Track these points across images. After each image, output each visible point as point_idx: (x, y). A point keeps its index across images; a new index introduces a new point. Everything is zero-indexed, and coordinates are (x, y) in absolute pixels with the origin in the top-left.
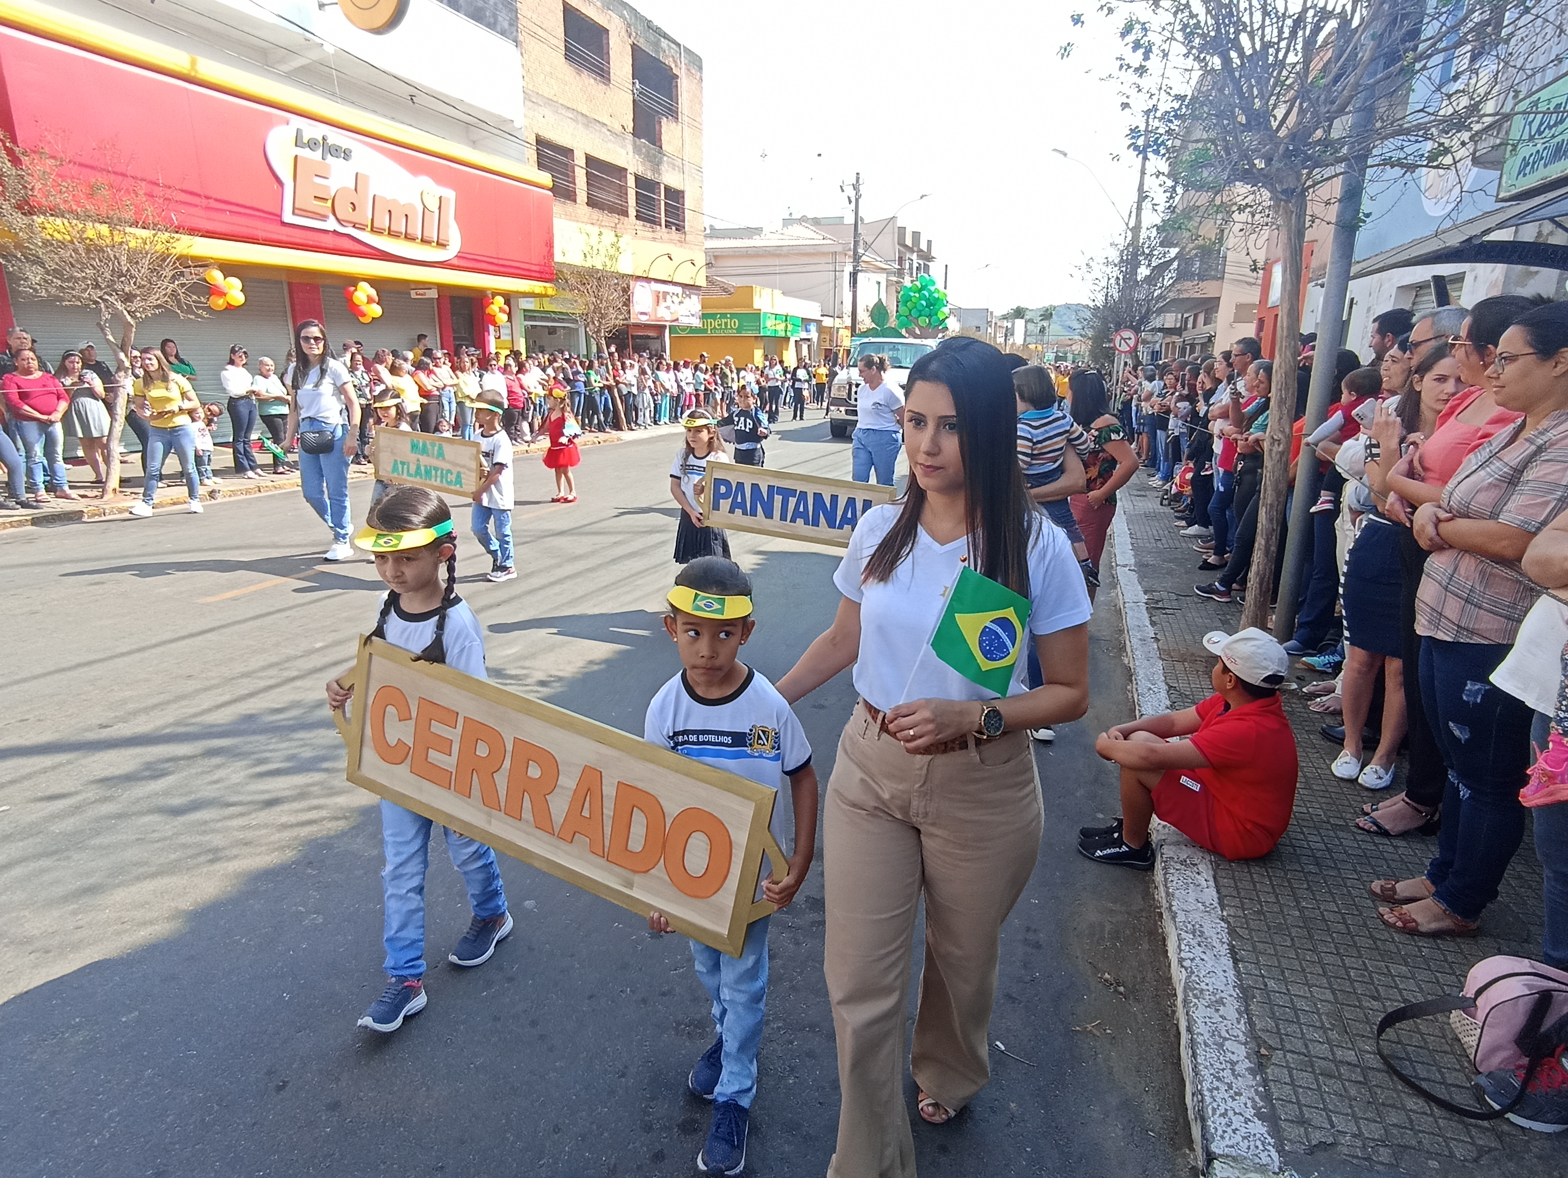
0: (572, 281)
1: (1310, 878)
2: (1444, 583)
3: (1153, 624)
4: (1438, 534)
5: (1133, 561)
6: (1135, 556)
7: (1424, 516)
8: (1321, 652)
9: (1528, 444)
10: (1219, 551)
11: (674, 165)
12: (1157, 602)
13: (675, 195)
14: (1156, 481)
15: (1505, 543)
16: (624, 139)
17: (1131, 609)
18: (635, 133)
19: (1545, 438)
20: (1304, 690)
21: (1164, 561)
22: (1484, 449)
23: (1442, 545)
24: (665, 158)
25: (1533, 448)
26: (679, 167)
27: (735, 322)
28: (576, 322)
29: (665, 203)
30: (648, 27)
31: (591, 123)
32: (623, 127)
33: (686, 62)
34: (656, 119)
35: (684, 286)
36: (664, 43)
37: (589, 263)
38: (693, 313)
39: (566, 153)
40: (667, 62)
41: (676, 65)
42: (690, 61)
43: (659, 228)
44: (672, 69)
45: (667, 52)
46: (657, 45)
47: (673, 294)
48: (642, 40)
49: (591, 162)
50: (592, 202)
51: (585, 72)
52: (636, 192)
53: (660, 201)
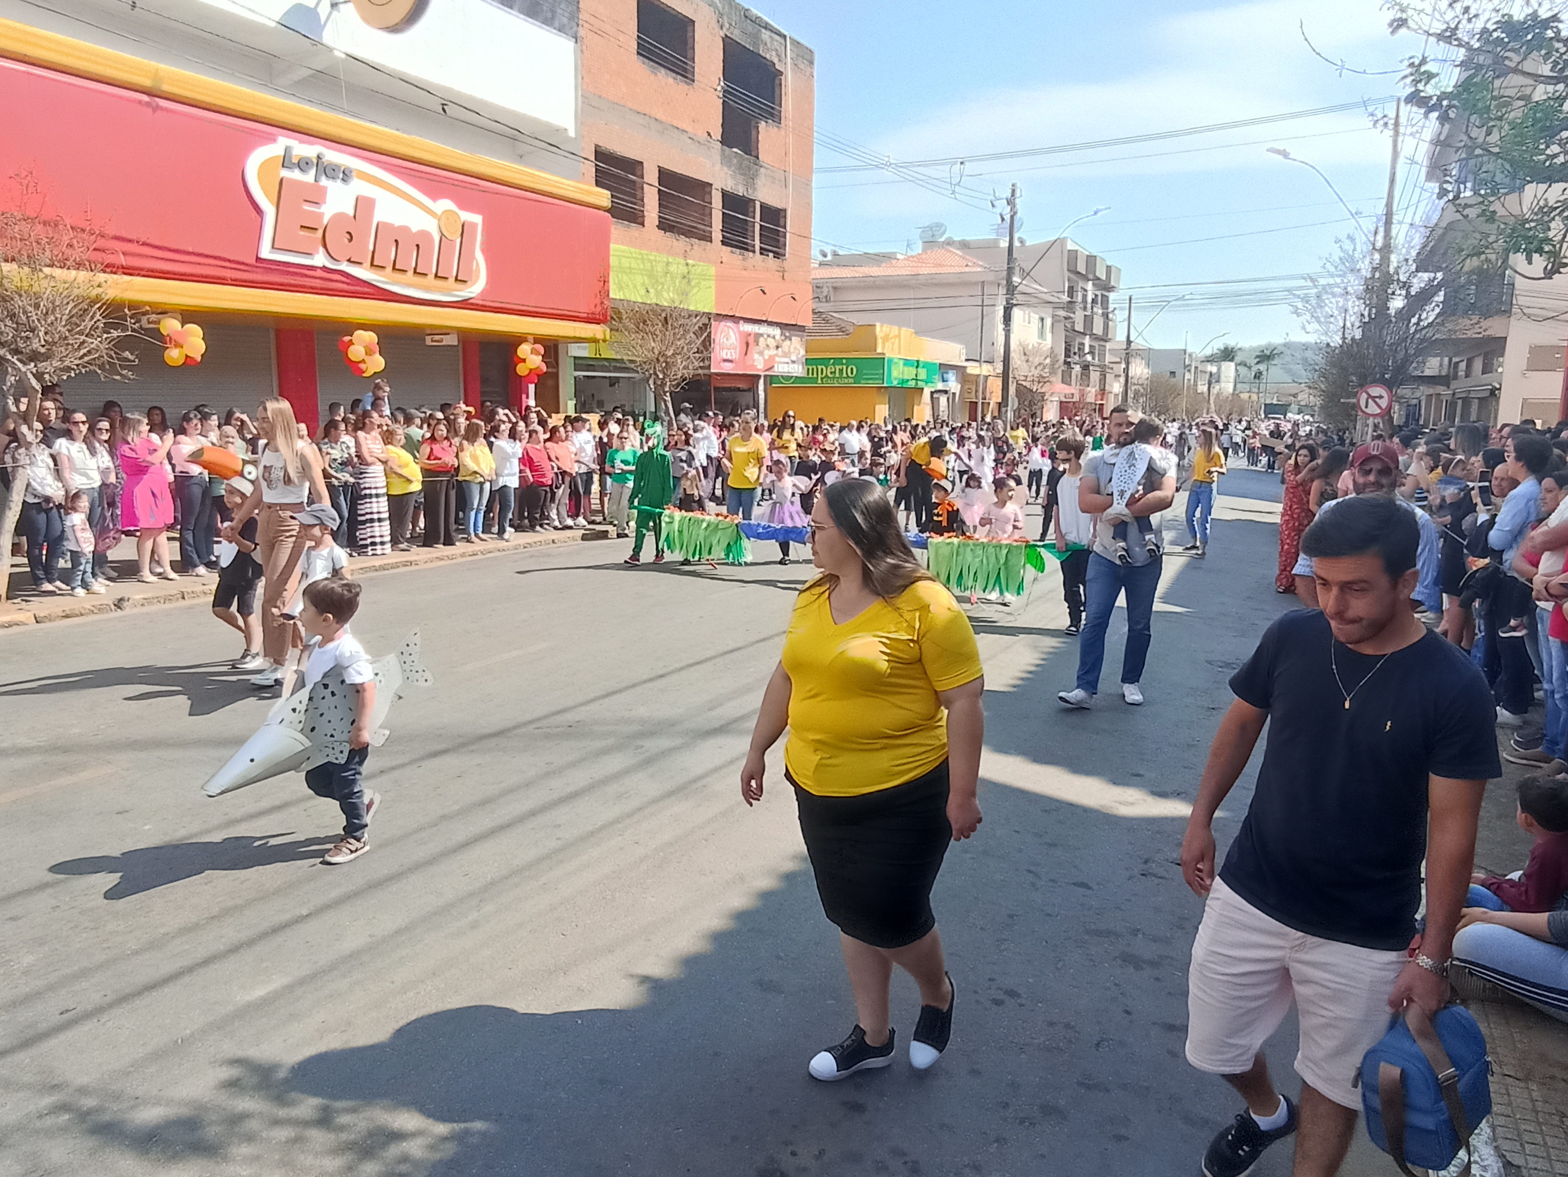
0: (630, 322)
11: (774, 178)
13: (773, 216)
16: (710, 148)
18: (726, 141)
26: (780, 181)
27: (852, 369)
28: (638, 372)
29: (761, 226)
30: (746, 17)
31: (667, 129)
32: (709, 134)
33: (794, 56)
34: (753, 124)
35: (783, 326)
36: (765, 35)
37: (652, 299)
38: (794, 358)
39: (634, 166)
40: (768, 57)
41: (780, 60)
42: (798, 55)
43: (751, 254)
44: (774, 64)
45: (769, 45)
46: (756, 37)
47: (769, 336)
48: (737, 32)
49: (666, 177)
50: (664, 226)
51: (663, 70)
52: (723, 213)
53: (754, 223)
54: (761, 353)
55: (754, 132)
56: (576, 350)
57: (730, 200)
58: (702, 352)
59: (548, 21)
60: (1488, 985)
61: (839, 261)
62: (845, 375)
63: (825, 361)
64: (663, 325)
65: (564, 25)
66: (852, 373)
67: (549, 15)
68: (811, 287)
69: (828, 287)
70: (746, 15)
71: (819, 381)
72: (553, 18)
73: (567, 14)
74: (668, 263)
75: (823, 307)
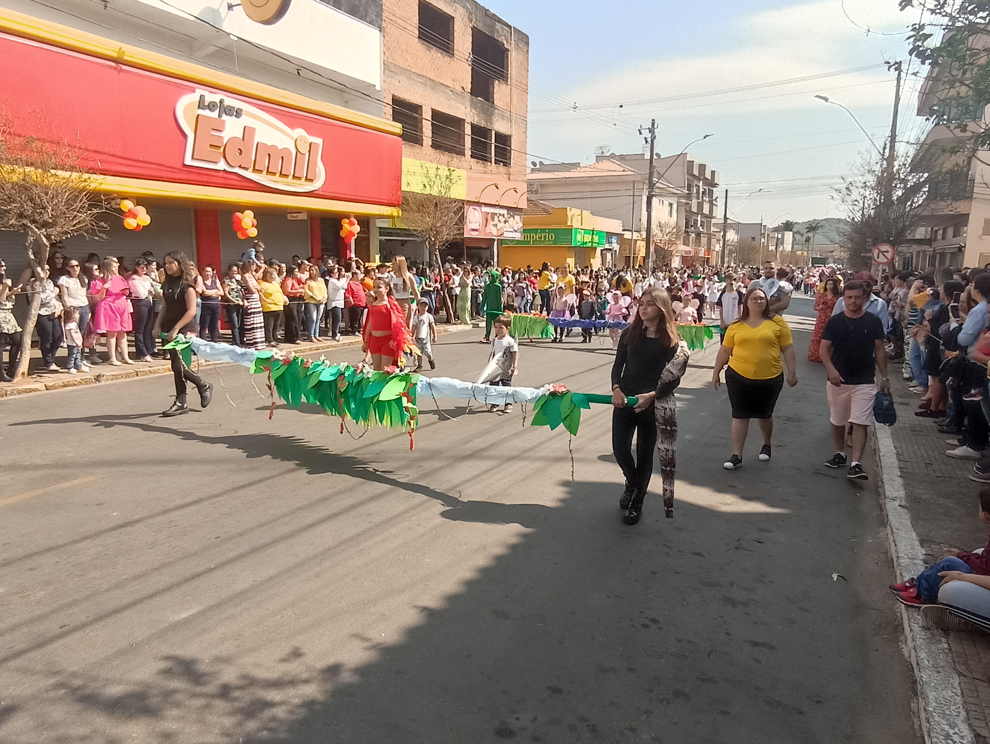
0: (415, 206)
11: (503, 116)
13: (503, 139)
16: (463, 97)
18: (473, 93)
24: (496, 111)
26: (507, 118)
27: (552, 235)
28: (418, 237)
29: (495, 145)
30: (486, 14)
31: (437, 85)
32: (463, 88)
33: (516, 39)
34: (490, 82)
35: (509, 208)
36: (498, 26)
37: (427, 191)
38: (516, 229)
39: (417, 108)
40: (500, 40)
41: (507, 42)
42: (518, 39)
43: (489, 164)
44: (504, 44)
45: (500, 32)
46: (492, 27)
47: (500, 214)
48: (480, 24)
49: (436, 115)
50: (435, 146)
51: (434, 48)
52: (472, 137)
53: (491, 144)
54: (496, 225)
55: (491, 88)
56: (380, 224)
57: (475, 129)
58: (459, 225)
59: (363, 17)
60: (962, 621)
61: (544, 168)
62: (547, 239)
63: (535, 231)
64: (434, 208)
65: (373, 21)
66: (552, 238)
67: (364, 14)
68: (526, 184)
69: (537, 184)
70: (486, 13)
71: (532, 243)
72: (366, 16)
73: (375, 13)
74: (438, 169)
75: (534, 197)
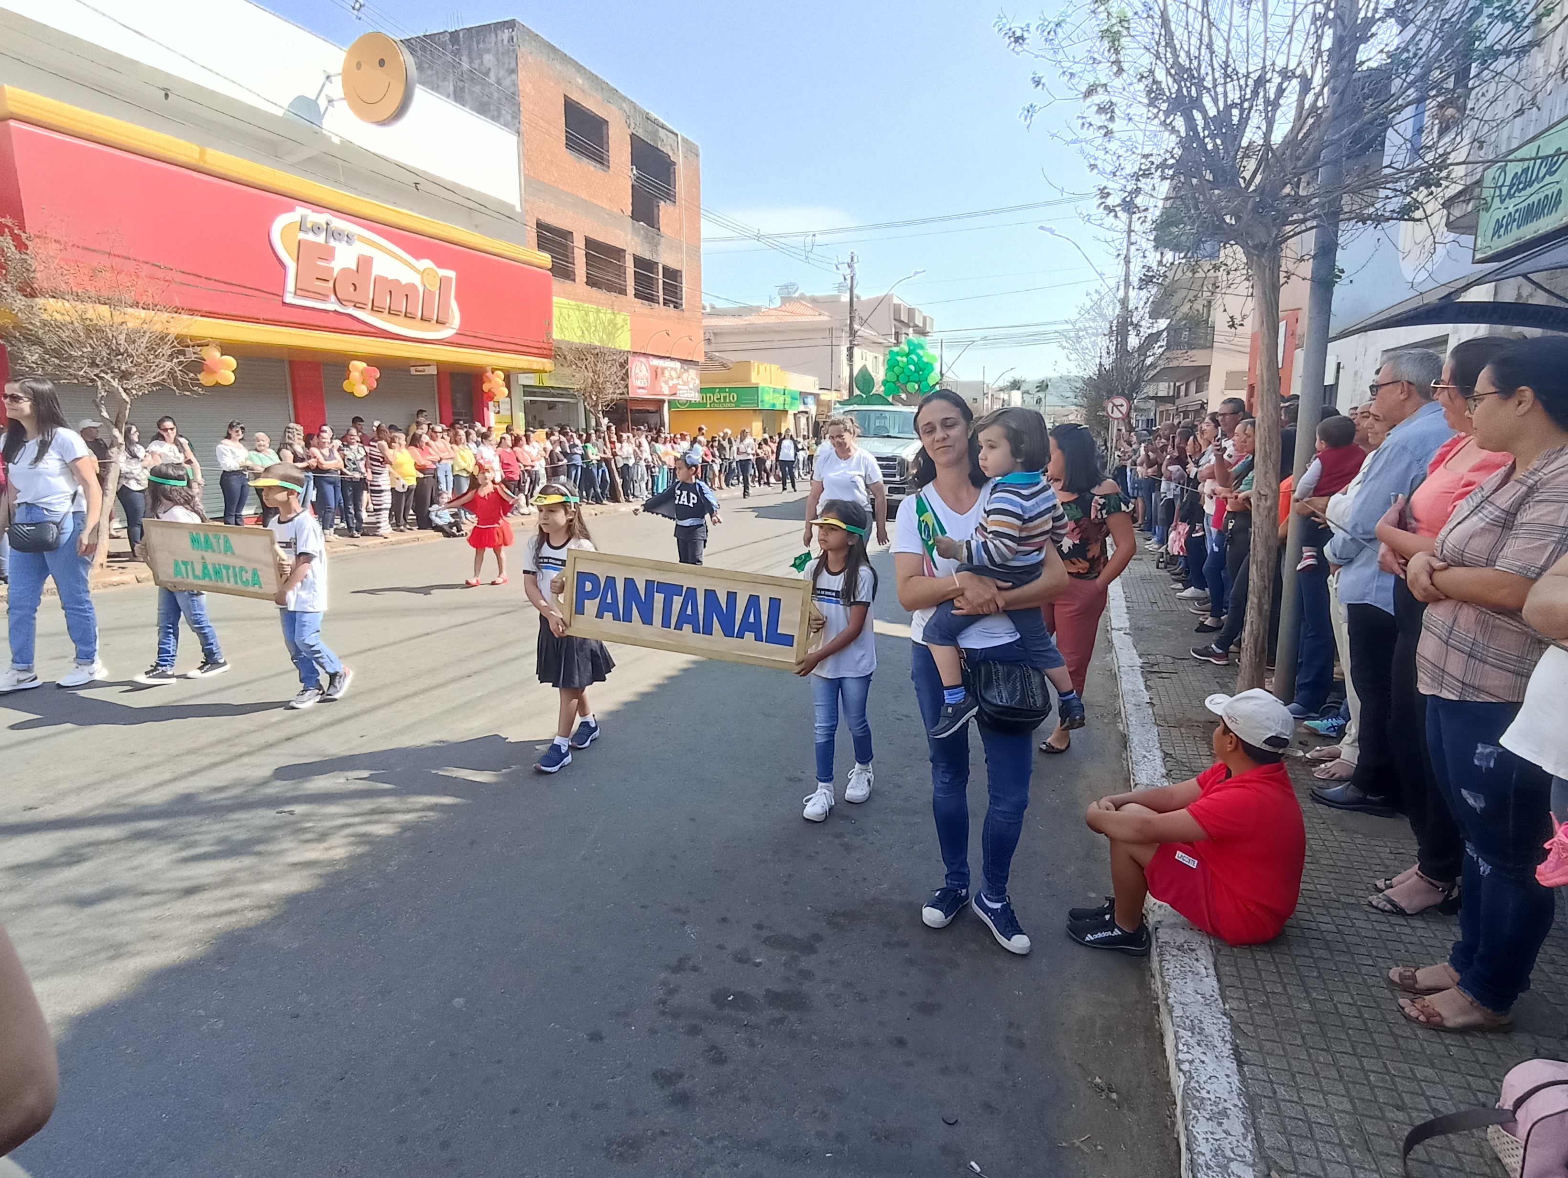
0: (570, 357)
1: (1321, 965)
2: (1444, 638)
3: (1148, 688)
4: (1433, 584)
5: (1127, 625)
6: (1130, 620)
7: (1417, 564)
8: (1323, 716)
9: (1519, 486)
10: (1216, 612)
12: (1153, 665)
13: (672, 275)
14: (1152, 545)
15: (1504, 591)
17: (1126, 673)
18: (635, 216)
19: (1536, 478)
20: (1308, 755)
21: (1160, 624)
22: (1475, 494)
23: (1440, 596)
24: (663, 240)
25: (1524, 488)
26: (676, 248)
27: (733, 396)
29: (663, 281)
31: (591, 208)
32: (622, 211)
33: (684, 149)
34: (655, 202)
35: (681, 361)
36: (662, 133)
37: (586, 340)
38: (691, 387)
39: (567, 235)
40: (665, 151)
41: (673, 153)
42: (687, 150)
43: (655, 304)
44: (670, 157)
45: (665, 141)
46: (656, 135)
47: (672, 369)
48: (641, 131)
49: (590, 243)
50: (591, 282)
51: (586, 159)
52: (635, 272)
53: (657, 279)
54: (666, 383)
55: (656, 210)
56: (525, 379)
57: (639, 262)
58: (623, 382)
59: (494, 118)
62: (728, 401)
63: (712, 390)
65: (508, 122)
66: (734, 399)
67: (495, 114)
68: (703, 333)
69: (714, 333)
70: (647, 118)
71: (708, 405)
72: (499, 116)
73: (510, 114)
75: (711, 348)
